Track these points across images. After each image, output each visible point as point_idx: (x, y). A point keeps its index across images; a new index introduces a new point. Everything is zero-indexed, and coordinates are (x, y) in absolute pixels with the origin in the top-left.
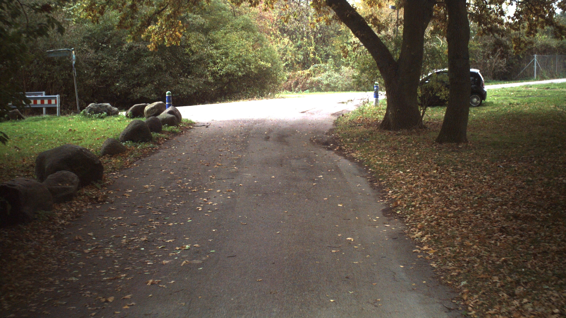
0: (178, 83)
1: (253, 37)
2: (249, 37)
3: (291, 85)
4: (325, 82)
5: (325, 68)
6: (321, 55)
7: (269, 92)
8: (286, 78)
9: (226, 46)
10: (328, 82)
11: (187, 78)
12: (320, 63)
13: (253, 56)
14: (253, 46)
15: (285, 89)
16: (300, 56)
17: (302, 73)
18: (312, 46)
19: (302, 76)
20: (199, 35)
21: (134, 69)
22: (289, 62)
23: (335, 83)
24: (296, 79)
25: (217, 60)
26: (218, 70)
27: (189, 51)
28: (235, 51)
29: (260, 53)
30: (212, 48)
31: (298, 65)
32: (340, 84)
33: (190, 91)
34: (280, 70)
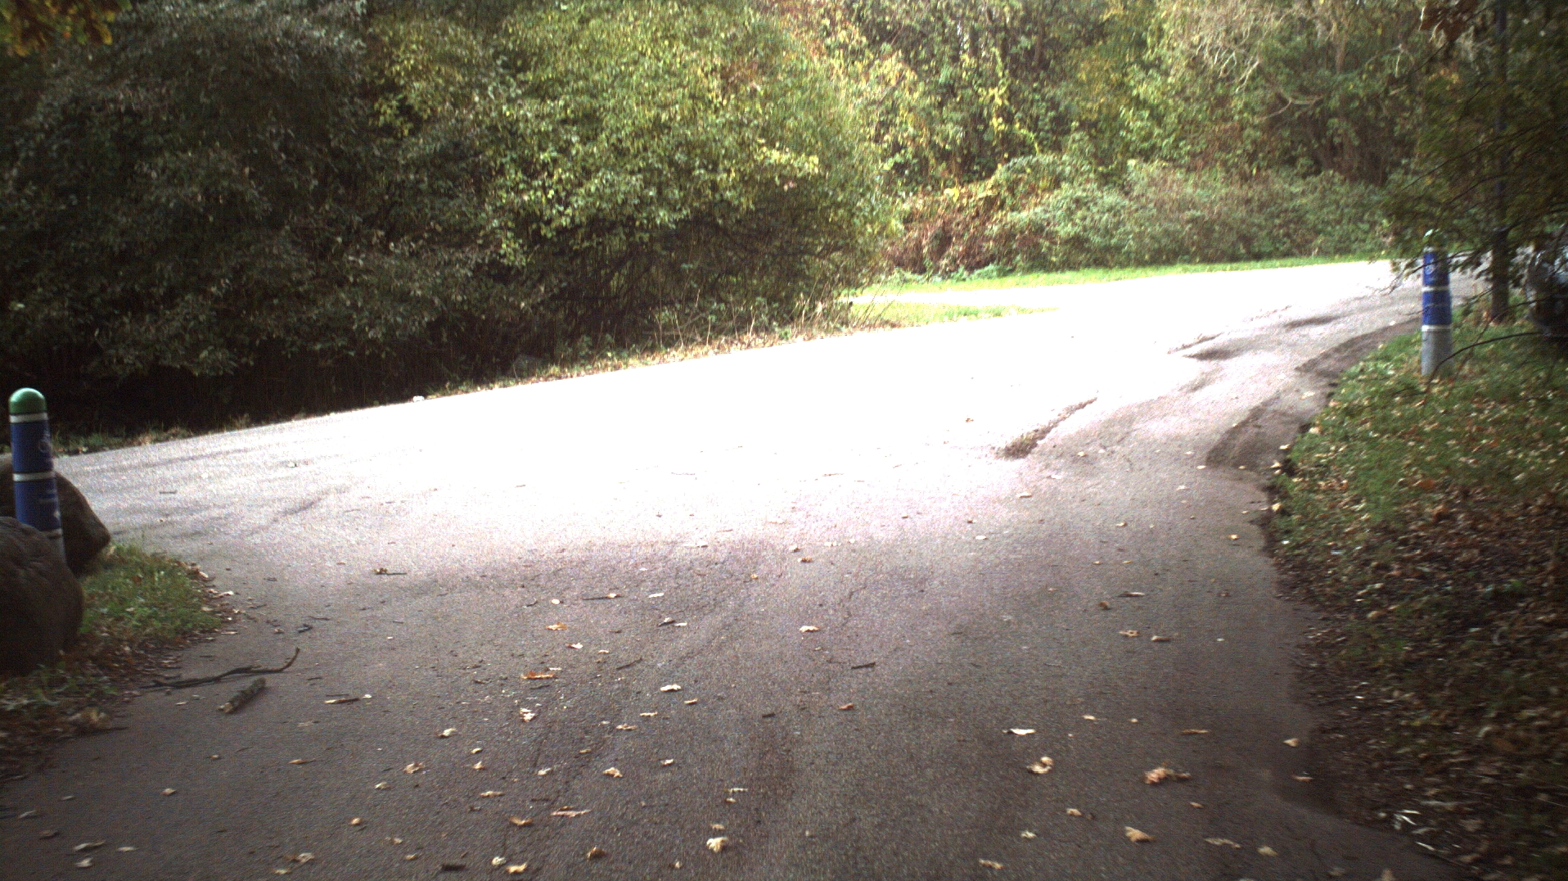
0: (341, 282)
1: (723, 29)
2: (703, 32)
3: (919, 248)
4: (1065, 230)
7: (817, 296)
8: (895, 222)
9: (586, 78)
10: (1078, 229)
11: (388, 252)
13: (727, 125)
16: (950, 129)
17: (961, 197)
18: (994, 85)
19: (961, 209)
20: (445, 33)
22: (909, 156)
23: (1108, 233)
24: (939, 223)
25: (542, 149)
26: (548, 201)
27: (397, 116)
28: (632, 102)
29: (763, 105)
30: (517, 92)
31: (944, 165)
32: (1128, 234)
33: (399, 319)
34: (868, 188)
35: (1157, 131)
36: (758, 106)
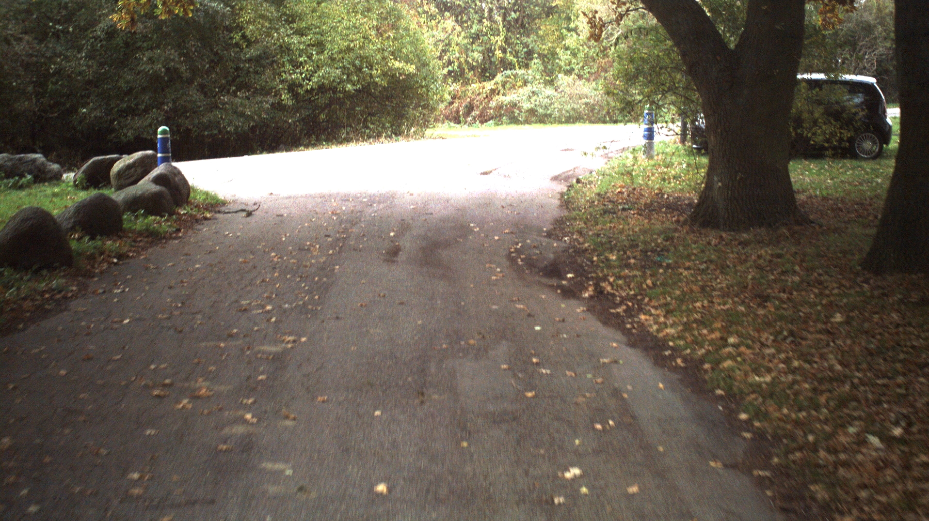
0: (217, 107)
2: (369, 10)
3: (458, 111)
4: (526, 106)
5: (526, 77)
6: (517, 53)
7: (412, 125)
8: (447, 97)
9: (319, 28)
10: (533, 106)
11: (236, 96)
12: (515, 70)
13: (378, 50)
14: (377, 28)
15: (447, 119)
16: (476, 55)
17: (480, 88)
18: (498, 35)
19: (479, 94)
20: (262, 6)
21: (120, 77)
22: (456, 67)
23: (546, 108)
24: (468, 100)
25: (300, 56)
26: (302, 78)
27: (241, 39)
28: (339, 39)
29: (393, 42)
30: (290, 32)
31: (472, 72)
32: (554, 108)
33: (240, 124)
34: (436, 80)
35: (573, 61)
36: (391, 43)
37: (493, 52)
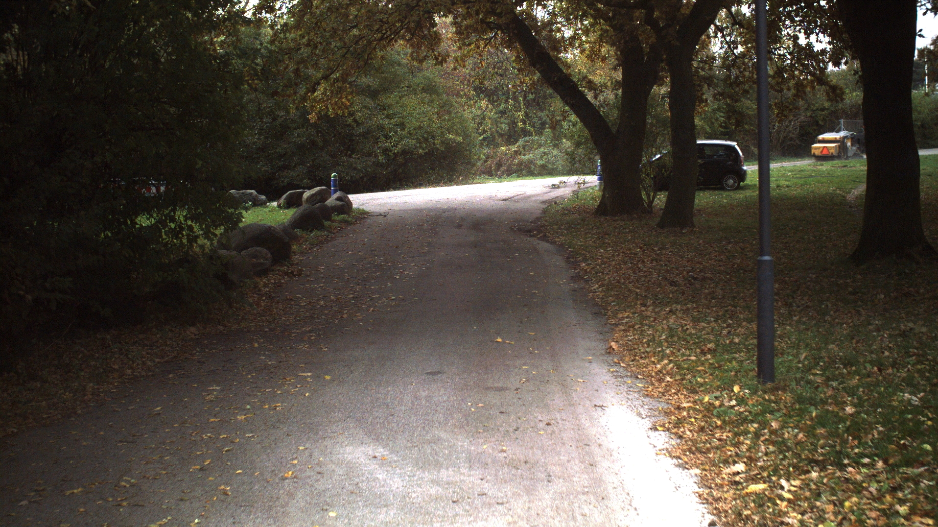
1: (437, 101)
5: (540, 142)
7: (460, 175)
9: (401, 114)
12: (532, 136)
13: (438, 128)
14: (438, 113)
15: (483, 173)
16: (504, 126)
17: (506, 150)
19: (506, 154)
21: (279, 146)
22: (489, 135)
23: (553, 164)
24: (498, 158)
26: (392, 146)
27: (352, 122)
28: (414, 121)
30: (383, 116)
32: (559, 164)
34: (475, 145)
36: (446, 123)
37: (516, 124)
